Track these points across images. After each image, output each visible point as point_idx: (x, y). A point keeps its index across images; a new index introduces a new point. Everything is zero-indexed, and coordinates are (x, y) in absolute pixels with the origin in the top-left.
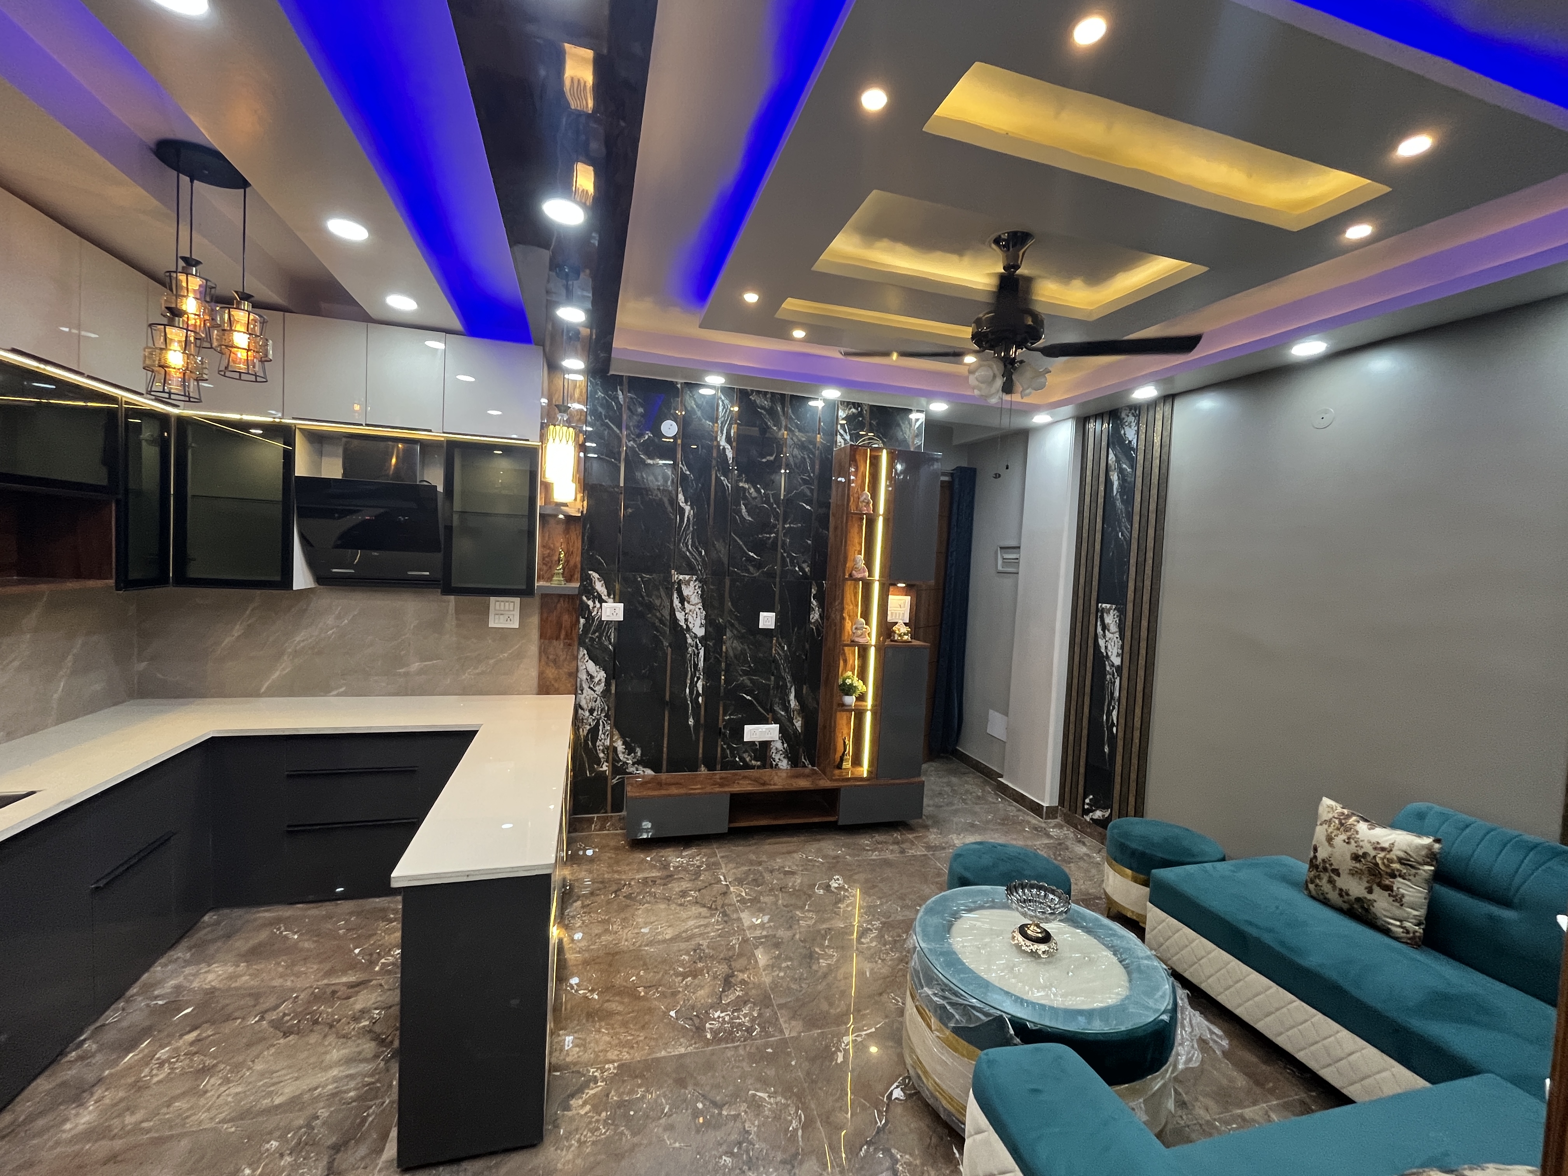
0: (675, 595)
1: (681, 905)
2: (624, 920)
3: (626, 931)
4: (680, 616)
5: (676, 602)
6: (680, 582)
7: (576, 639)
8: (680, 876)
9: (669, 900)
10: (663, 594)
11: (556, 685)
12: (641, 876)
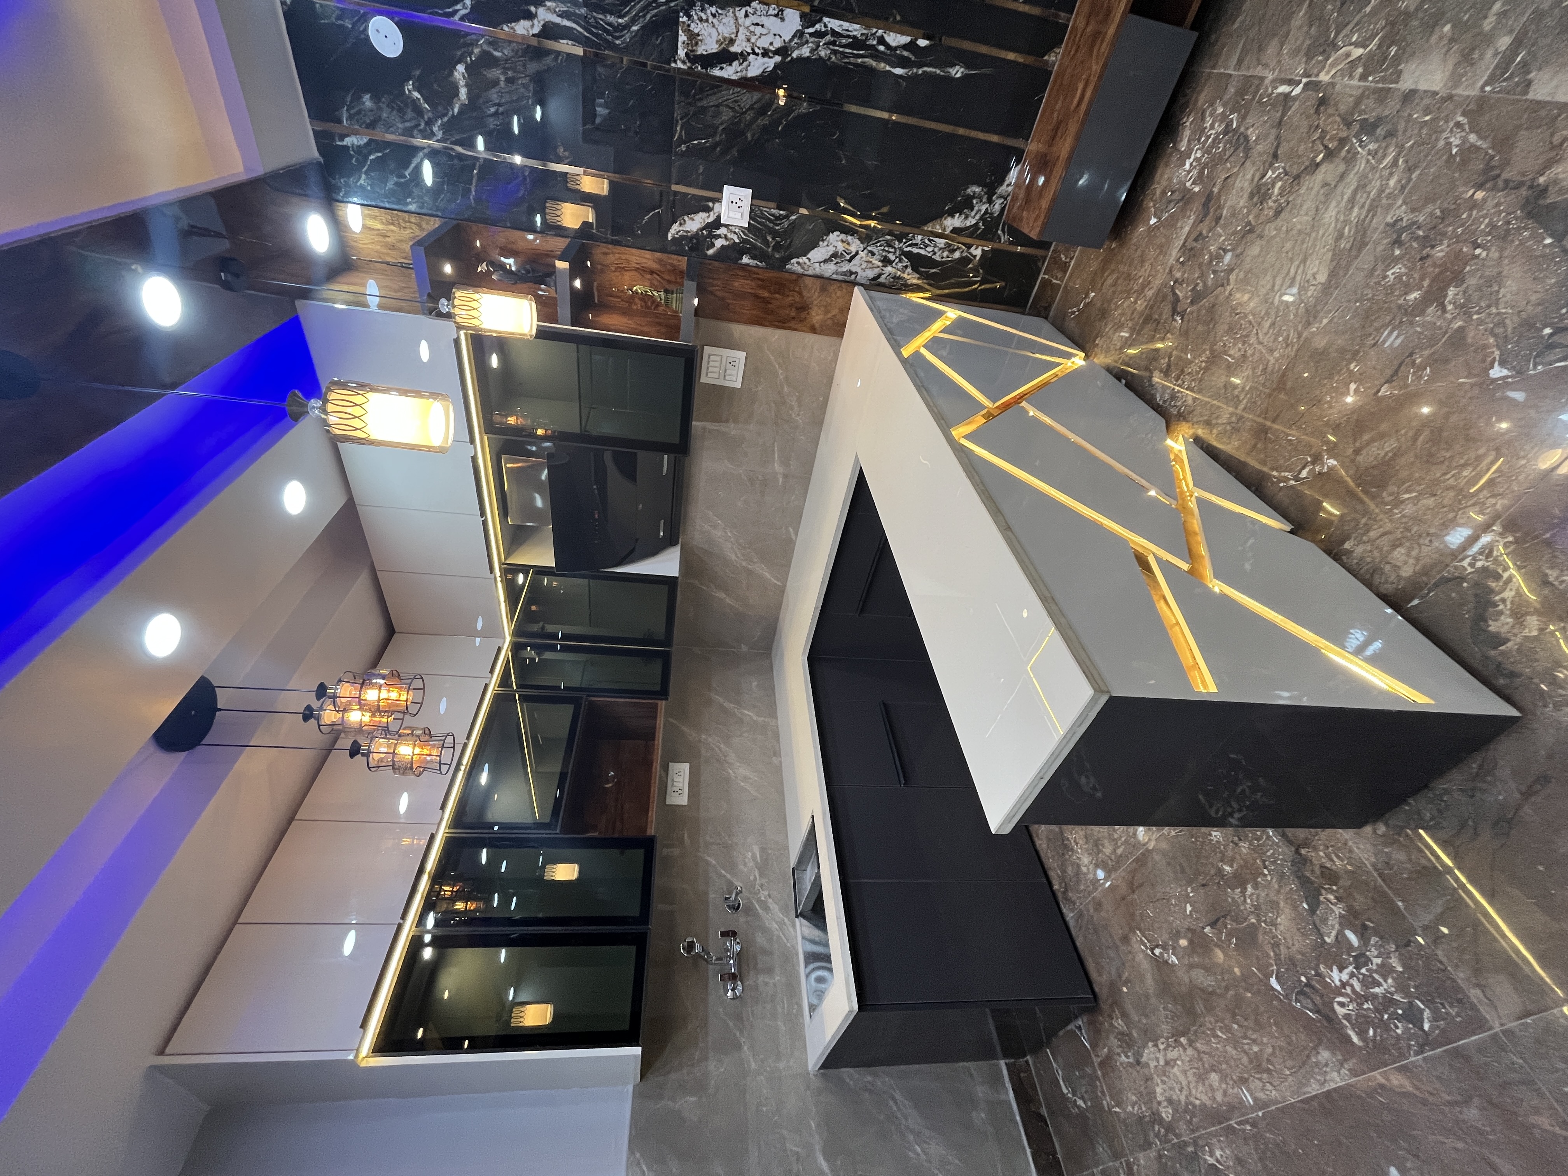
0: (716, 72)
1: (1278, 213)
2: (1231, 330)
3: (1253, 340)
4: (757, 67)
5: (729, 72)
6: (692, 58)
7: (772, 274)
8: (1219, 182)
9: (1251, 231)
10: (713, 101)
11: (835, 311)
12: (1174, 253)
